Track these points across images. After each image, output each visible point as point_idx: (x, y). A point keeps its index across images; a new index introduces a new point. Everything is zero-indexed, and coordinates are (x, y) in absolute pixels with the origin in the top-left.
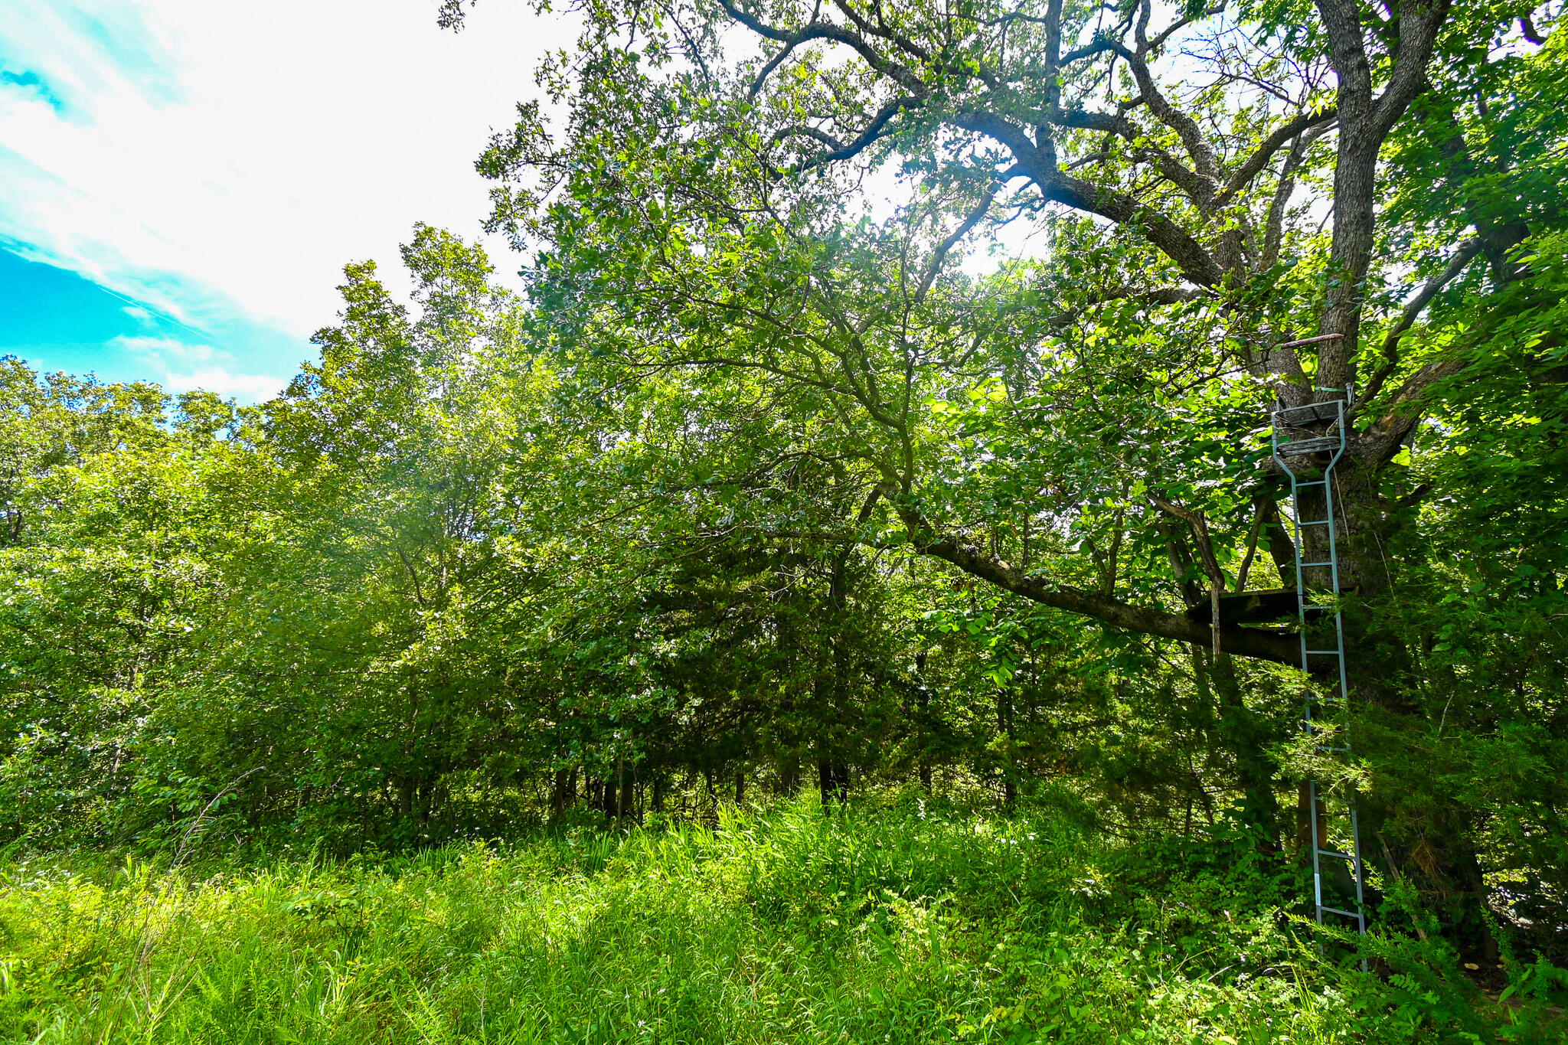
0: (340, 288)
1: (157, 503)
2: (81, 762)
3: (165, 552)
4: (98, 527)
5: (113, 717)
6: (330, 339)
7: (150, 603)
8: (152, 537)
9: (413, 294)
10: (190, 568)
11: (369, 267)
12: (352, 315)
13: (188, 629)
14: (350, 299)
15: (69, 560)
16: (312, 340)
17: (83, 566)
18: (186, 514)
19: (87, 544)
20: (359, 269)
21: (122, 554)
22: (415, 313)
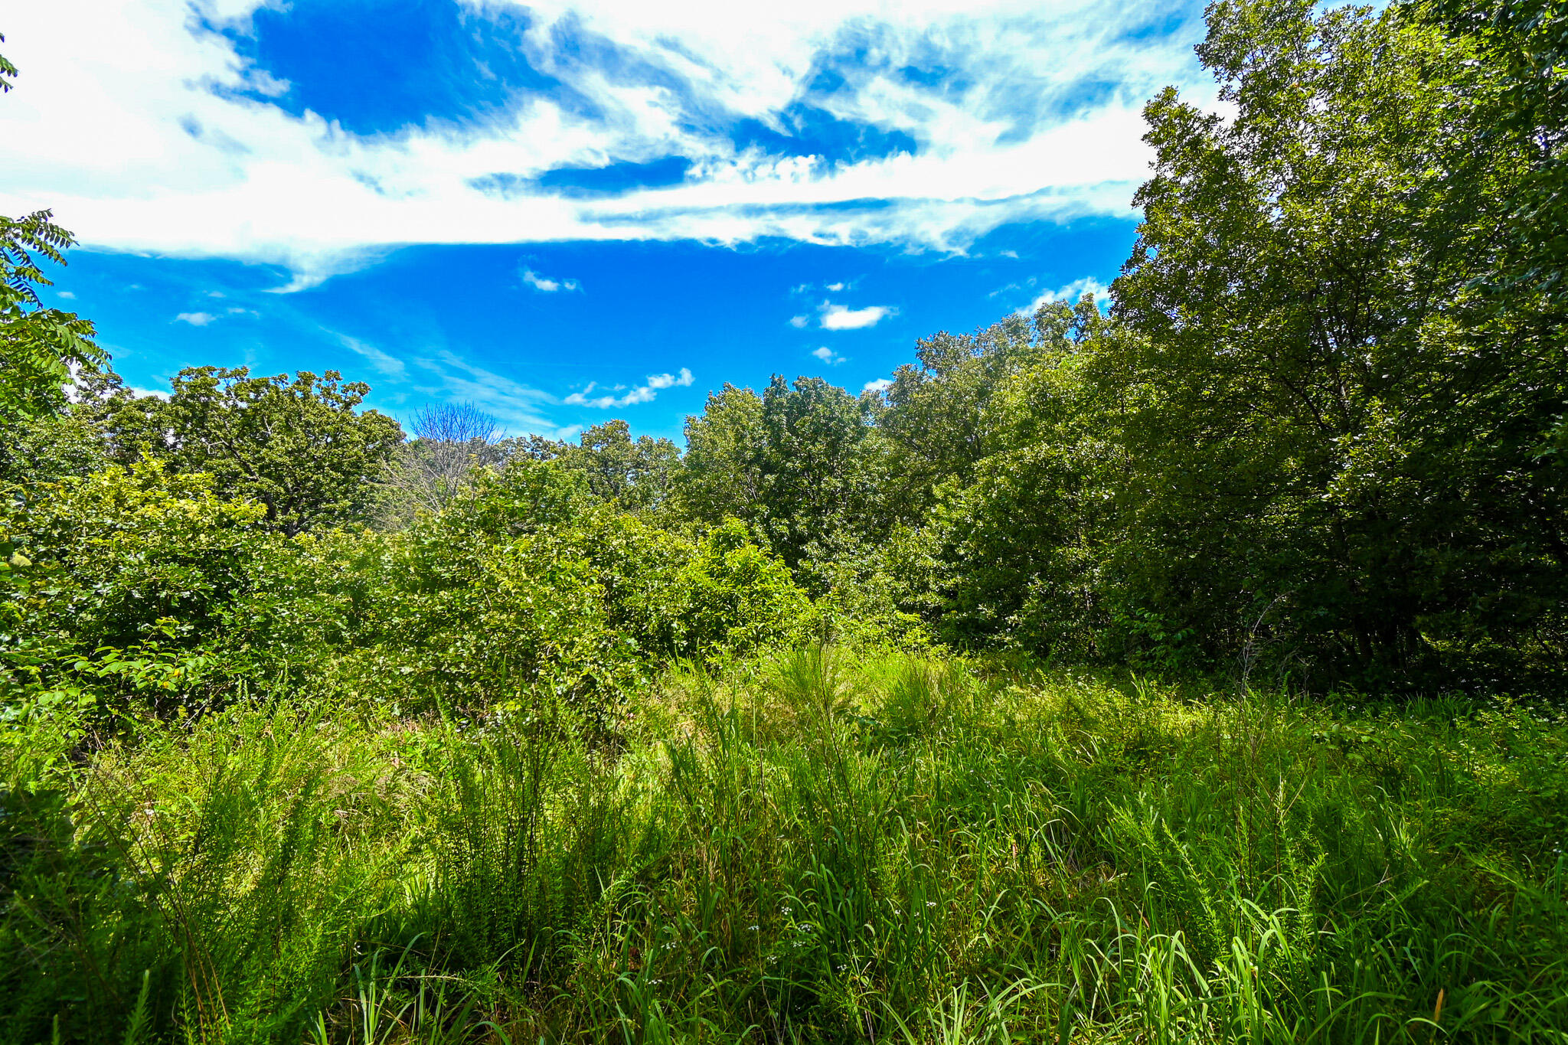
0: (1145, 137)
1: (1054, 401)
2: (1067, 601)
3: (1071, 438)
4: (1025, 433)
5: (1076, 570)
6: (1149, 195)
7: (1073, 480)
8: (1059, 427)
9: (1222, 93)
10: (1092, 447)
11: (1169, 94)
12: (1164, 157)
13: (1106, 497)
14: (1157, 142)
15: (1017, 459)
16: (1134, 204)
17: (1026, 461)
18: (1076, 404)
19: (1023, 445)
20: (1159, 105)
21: (1045, 446)
22: (1230, 113)
